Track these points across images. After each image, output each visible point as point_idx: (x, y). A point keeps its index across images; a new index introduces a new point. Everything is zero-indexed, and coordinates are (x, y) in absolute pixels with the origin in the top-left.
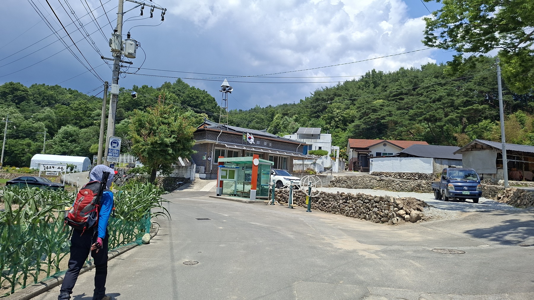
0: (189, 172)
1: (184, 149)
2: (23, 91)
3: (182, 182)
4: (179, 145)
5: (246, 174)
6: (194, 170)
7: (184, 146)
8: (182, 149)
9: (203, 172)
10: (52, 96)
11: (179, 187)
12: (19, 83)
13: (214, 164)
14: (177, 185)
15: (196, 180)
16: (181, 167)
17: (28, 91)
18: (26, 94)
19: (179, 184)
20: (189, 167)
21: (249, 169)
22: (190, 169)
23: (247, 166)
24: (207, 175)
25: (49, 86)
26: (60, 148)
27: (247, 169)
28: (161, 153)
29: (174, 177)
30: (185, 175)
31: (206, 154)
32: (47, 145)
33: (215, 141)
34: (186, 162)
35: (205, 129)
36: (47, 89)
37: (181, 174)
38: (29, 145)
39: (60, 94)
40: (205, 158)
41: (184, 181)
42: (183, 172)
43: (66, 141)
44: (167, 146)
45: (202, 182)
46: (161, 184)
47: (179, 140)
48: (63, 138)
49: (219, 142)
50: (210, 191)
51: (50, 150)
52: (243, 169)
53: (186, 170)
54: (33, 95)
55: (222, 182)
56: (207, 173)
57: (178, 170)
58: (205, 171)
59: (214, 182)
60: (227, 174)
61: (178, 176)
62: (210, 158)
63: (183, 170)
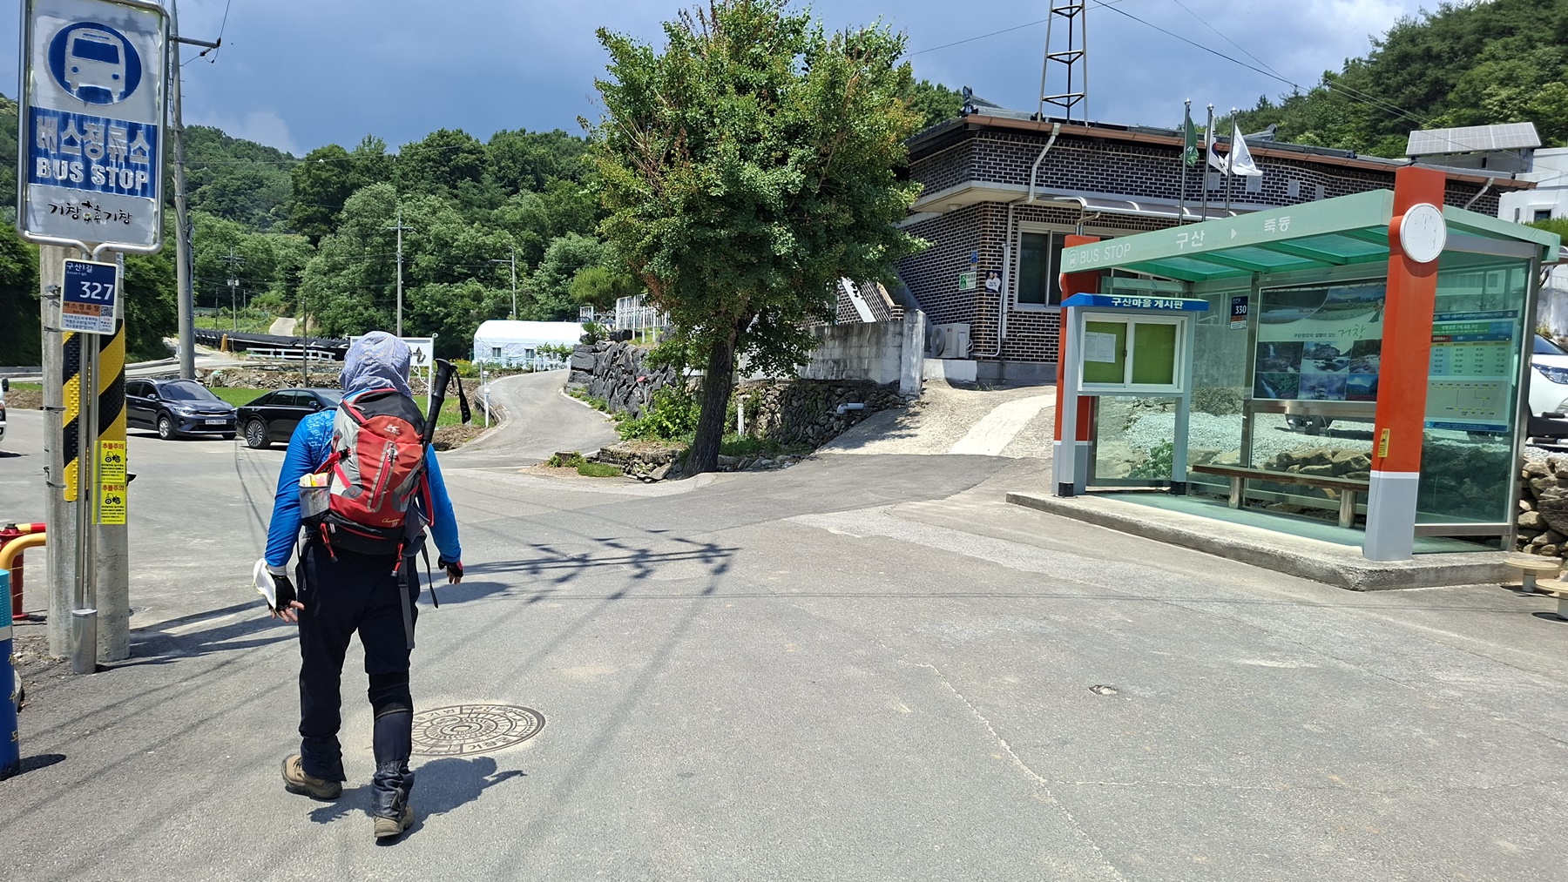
0: (891, 352)
1: (862, 230)
2: (470, 152)
3: (860, 405)
4: (831, 207)
5: (1264, 347)
6: (919, 339)
7: (857, 214)
8: (849, 230)
9: (963, 354)
10: (542, 161)
11: (848, 426)
12: (461, 132)
13: (1017, 307)
14: (838, 419)
15: (931, 390)
16: (856, 330)
17: (483, 153)
18: (478, 159)
19: (849, 411)
20: (891, 328)
21: (1294, 312)
22: (898, 339)
23: (1269, 289)
24: (985, 364)
25: (537, 134)
26: (553, 303)
27: (1276, 313)
28: (742, 257)
29: (826, 381)
30: (873, 367)
31: (974, 260)
32: (520, 296)
33: (1023, 188)
34: (877, 305)
35: (971, 119)
36: (530, 143)
37: (855, 362)
38: (478, 297)
39: (564, 153)
40: (971, 284)
41: (872, 397)
42: (866, 351)
43: (567, 279)
44: (764, 212)
45: (960, 403)
46: (773, 413)
47: (828, 181)
48: (559, 271)
49: (1043, 190)
50: (1008, 454)
51: (529, 309)
52: (1235, 315)
53: (878, 343)
54: (499, 163)
55: (1087, 406)
56: (984, 358)
57: (844, 348)
58: (970, 348)
59: (1037, 402)
60: (1122, 353)
61: (844, 374)
62: (997, 280)
63: (865, 342)
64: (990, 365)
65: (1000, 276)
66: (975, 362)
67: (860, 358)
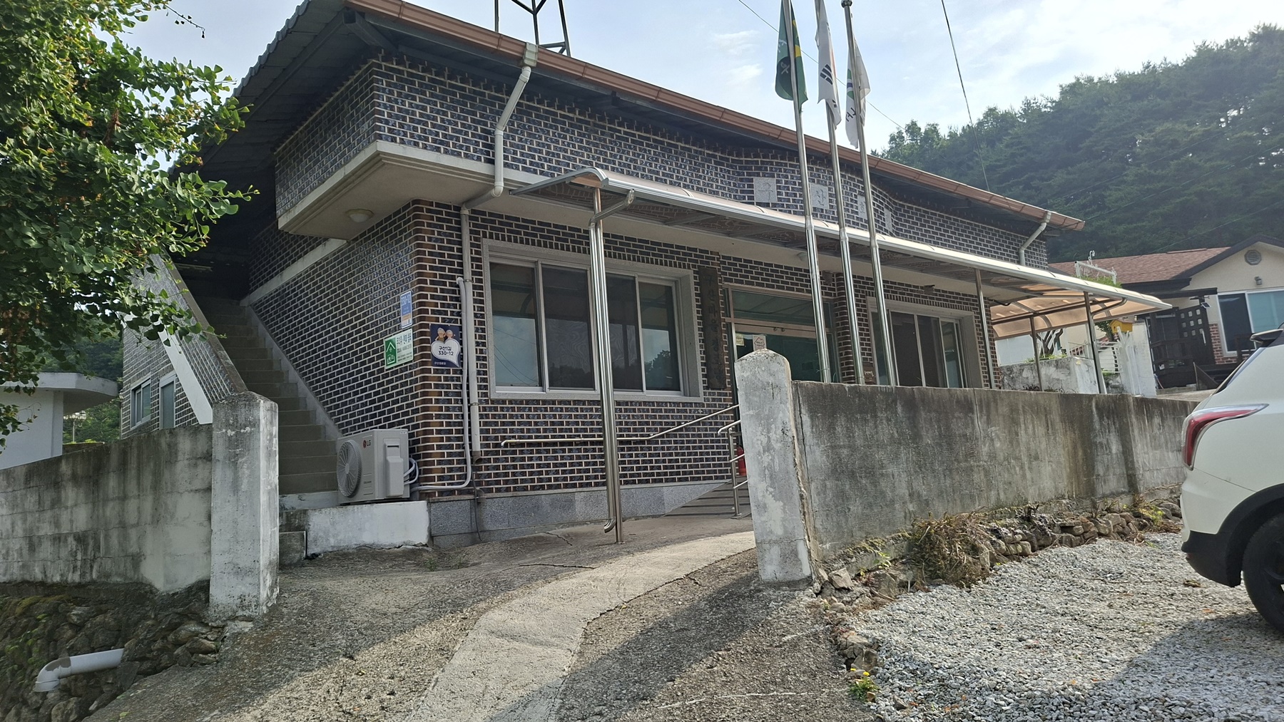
0: (186, 506)
3: (112, 656)
9: (398, 488)
13: (496, 393)
19: (76, 679)
20: (185, 445)
24: (444, 506)
30: (149, 548)
31: (406, 310)
33: (482, 168)
41: (142, 631)
56: (442, 493)
57: (94, 503)
58: (412, 475)
61: (95, 567)
63: (132, 487)
64: (456, 506)
66: (421, 505)
67: (123, 526)
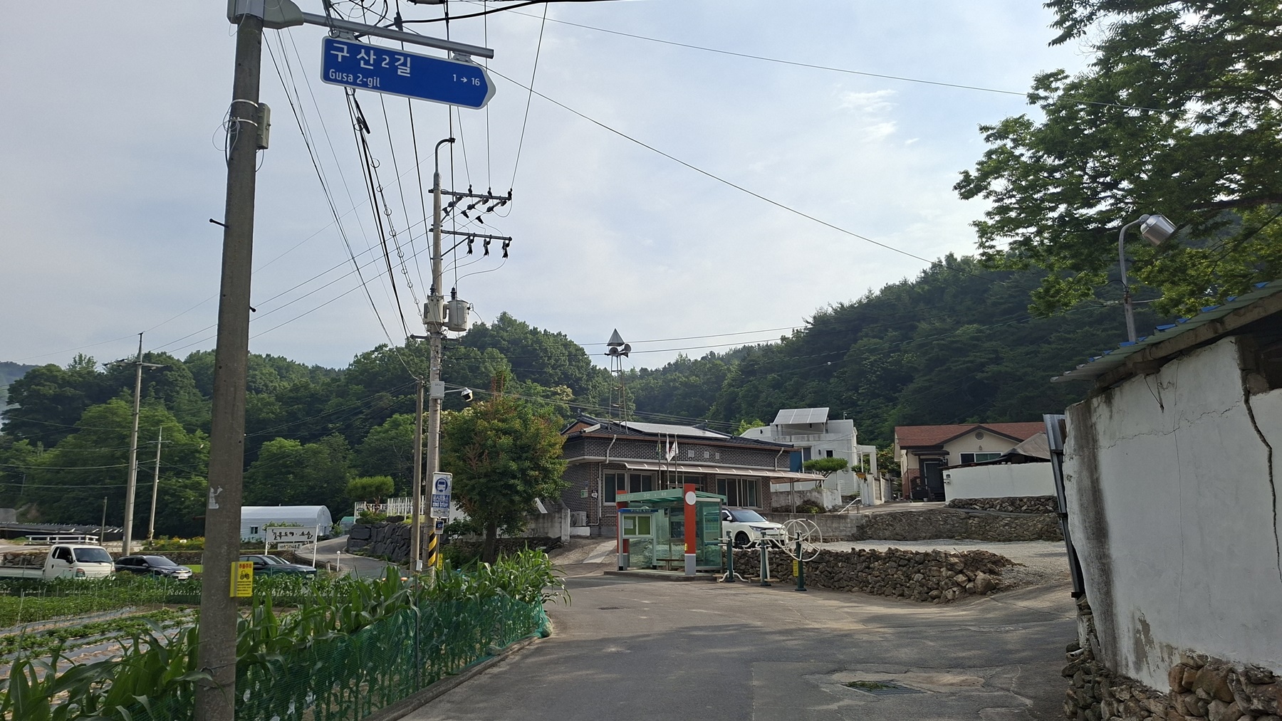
0: (557, 525)
3: (545, 548)
5: (672, 523)
6: (568, 519)
9: (585, 524)
13: (605, 504)
15: (573, 540)
16: (540, 517)
20: (556, 515)
21: (678, 513)
22: (560, 519)
23: (673, 506)
30: (549, 531)
31: (587, 485)
33: (604, 458)
34: (549, 506)
35: (583, 434)
37: (542, 530)
40: (586, 495)
41: (550, 543)
42: (546, 525)
45: (585, 544)
49: (612, 458)
50: (604, 562)
52: (666, 514)
53: (552, 521)
55: (626, 542)
56: (592, 526)
57: (536, 524)
58: (587, 521)
59: (611, 545)
60: (635, 526)
62: (596, 493)
63: (546, 521)
64: (593, 528)
65: (597, 492)
66: (589, 528)
67: (543, 527)
